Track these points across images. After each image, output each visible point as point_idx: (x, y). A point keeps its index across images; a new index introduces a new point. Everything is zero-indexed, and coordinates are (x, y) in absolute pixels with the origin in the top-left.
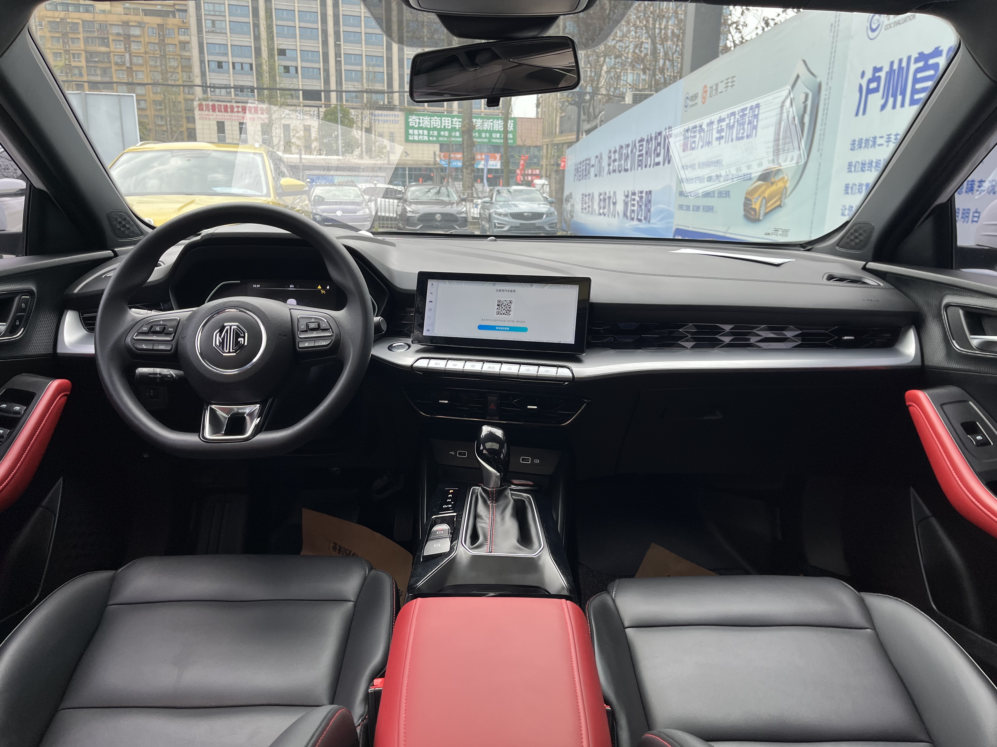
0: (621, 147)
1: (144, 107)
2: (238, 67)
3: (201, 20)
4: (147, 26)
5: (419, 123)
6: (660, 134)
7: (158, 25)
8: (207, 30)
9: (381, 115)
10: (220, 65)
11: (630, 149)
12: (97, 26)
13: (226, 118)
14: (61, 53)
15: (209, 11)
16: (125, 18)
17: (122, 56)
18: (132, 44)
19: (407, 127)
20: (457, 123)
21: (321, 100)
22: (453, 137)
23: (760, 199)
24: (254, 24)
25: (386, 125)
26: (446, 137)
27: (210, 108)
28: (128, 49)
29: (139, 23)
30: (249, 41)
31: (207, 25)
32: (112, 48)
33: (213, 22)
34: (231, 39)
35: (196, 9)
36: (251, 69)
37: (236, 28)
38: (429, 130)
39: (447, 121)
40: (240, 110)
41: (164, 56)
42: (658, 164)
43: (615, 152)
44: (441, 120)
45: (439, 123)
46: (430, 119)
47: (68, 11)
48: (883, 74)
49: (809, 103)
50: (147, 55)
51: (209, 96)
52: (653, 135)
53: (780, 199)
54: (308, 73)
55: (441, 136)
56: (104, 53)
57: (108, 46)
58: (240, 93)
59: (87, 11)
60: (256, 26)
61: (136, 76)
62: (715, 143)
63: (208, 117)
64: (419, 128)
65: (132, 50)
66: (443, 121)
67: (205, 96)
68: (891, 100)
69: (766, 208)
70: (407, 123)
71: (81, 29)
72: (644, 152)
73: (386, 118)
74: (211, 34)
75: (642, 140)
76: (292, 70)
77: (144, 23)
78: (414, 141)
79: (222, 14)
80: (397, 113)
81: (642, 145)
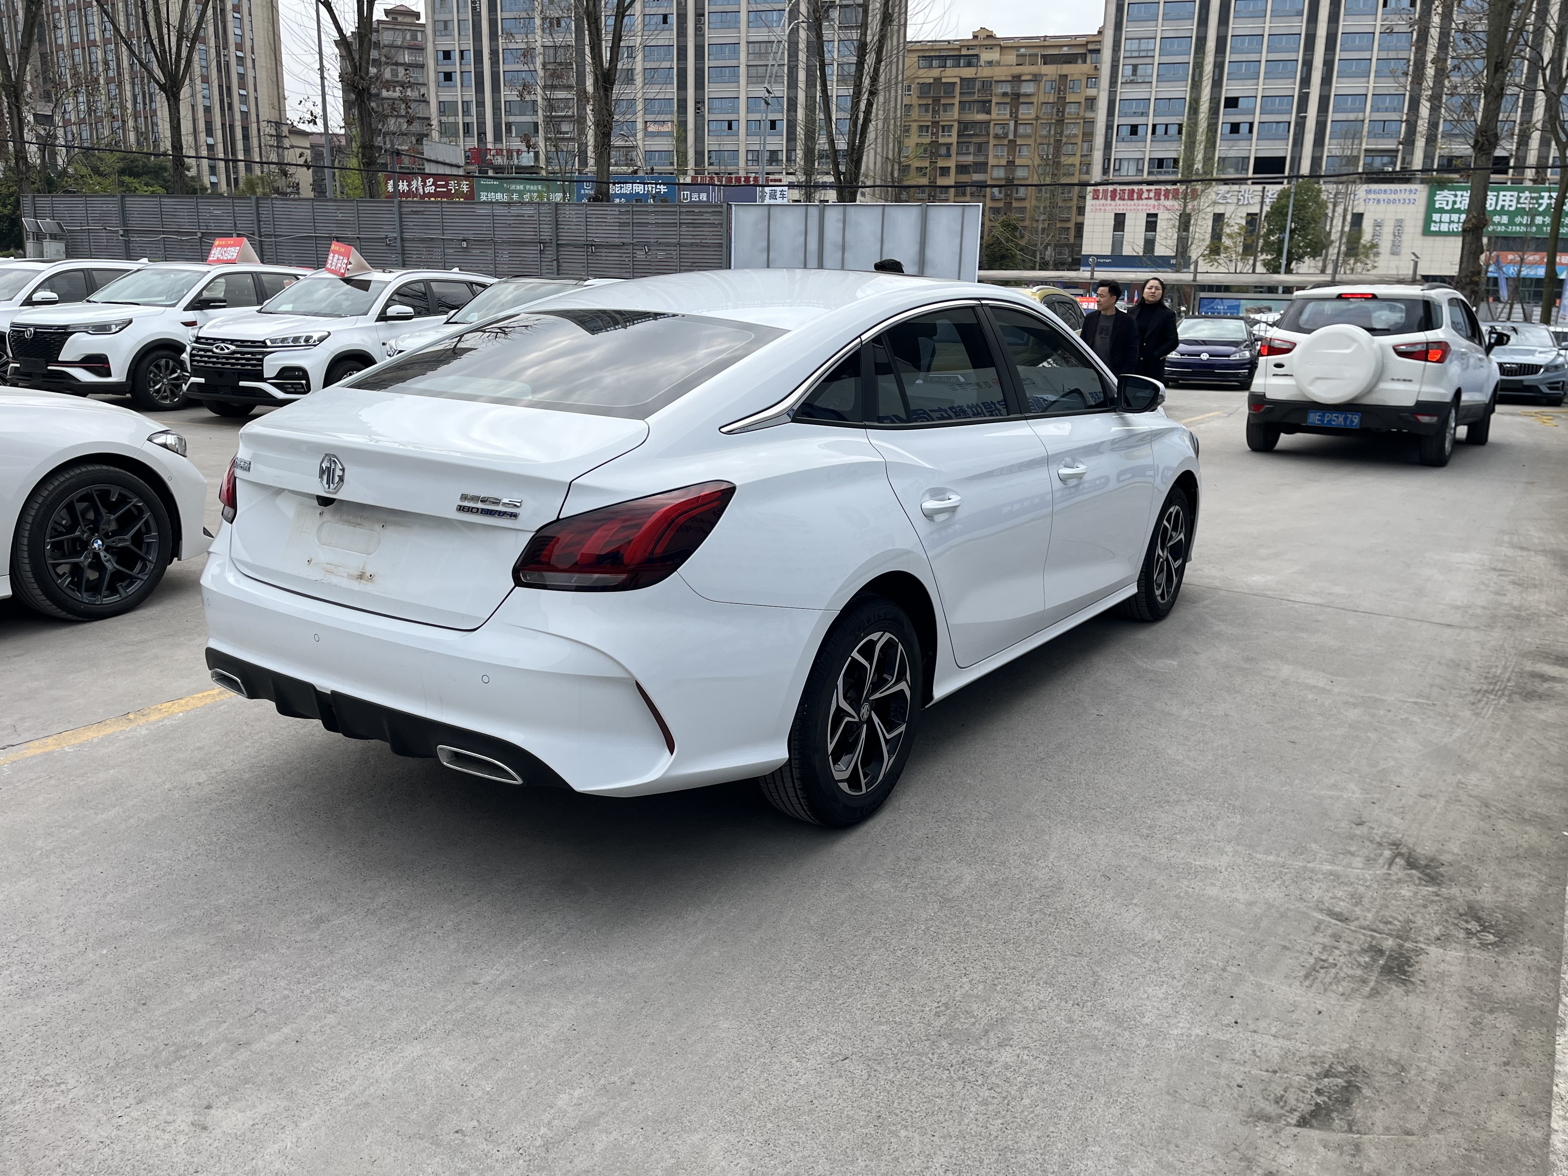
2: (1160, 130)
3: (1118, 66)
4: (1044, 78)
5: (1454, 202)
9: (1385, 191)
10: (1134, 130)
12: (978, 85)
14: (928, 127)
17: (1005, 125)
19: (1431, 208)
21: (1283, 172)
22: (1516, 225)
25: (1391, 207)
26: (1504, 224)
28: (1014, 116)
29: (1035, 75)
31: (1124, 71)
32: (994, 115)
33: (1135, 67)
37: (1167, 72)
40: (1152, 195)
41: (1060, 122)
44: (1497, 197)
47: (945, 67)
54: (1269, 131)
56: (981, 123)
57: (989, 113)
58: (1155, 170)
59: (969, 65)
65: (1020, 116)
66: (1501, 198)
67: (1105, 178)
70: (1431, 201)
73: (1392, 197)
74: (1128, 86)
76: (1244, 128)
78: (1439, 233)
79: (1150, 54)
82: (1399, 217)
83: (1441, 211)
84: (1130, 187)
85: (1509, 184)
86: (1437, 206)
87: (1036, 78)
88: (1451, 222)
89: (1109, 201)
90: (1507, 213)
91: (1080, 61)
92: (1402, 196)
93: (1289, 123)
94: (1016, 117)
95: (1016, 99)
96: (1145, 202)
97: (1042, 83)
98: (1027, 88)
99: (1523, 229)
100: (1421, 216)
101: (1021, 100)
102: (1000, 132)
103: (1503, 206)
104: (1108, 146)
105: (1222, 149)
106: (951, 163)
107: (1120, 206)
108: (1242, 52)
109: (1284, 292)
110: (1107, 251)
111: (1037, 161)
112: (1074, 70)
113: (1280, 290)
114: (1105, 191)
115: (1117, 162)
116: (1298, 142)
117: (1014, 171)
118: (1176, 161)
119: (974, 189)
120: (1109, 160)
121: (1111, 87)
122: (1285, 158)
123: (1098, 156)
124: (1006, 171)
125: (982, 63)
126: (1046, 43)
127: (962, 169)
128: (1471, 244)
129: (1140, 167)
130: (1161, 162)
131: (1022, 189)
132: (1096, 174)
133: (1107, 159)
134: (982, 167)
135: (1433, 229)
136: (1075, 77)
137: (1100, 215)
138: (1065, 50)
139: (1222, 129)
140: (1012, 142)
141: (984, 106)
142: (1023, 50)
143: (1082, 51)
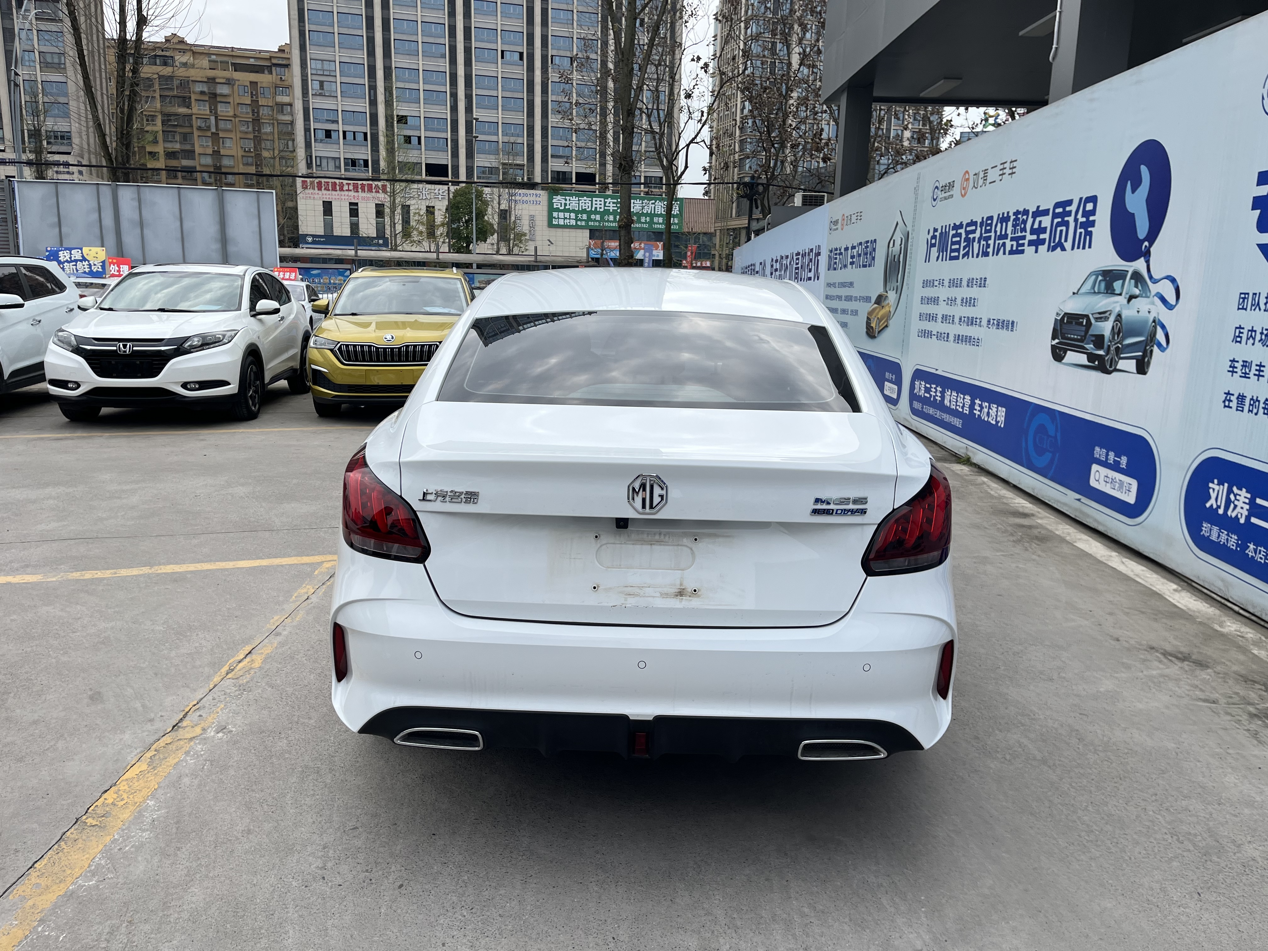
0: (782, 258)
1: (232, 182)
2: (350, 136)
3: (307, 80)
4: (237, 83)
5: (565, 204)
6: (812, 250)
7: (251, 82)
8: (314, 93)
10: (328, 134)
11: (789, 260)
13: (334, 197)
15: (317, 70)
16: (211, 73)
18: (219, 105)
20: (611, 205)
22: (606, 222)
23: (876, 319)
24: (370, 86)
26: (598, 221)
27: (316, 184)
28: (214, 111)
29: (228, 79)
30: (363, 106)
31: (314, 86)
32: (195, 110)
33: (322, 83)
34: (341, 104)
35: (301, 67)
36: (366, 139)
37: (348, 90)
38: (577, 212)
39: (598, 203)
40: (351, 187)
42: (810, 279)
43: (777, 261)
44: (592, 201)
45: (590, 205)
46: (579, 200)
48: (937, 234)
49: (903, 246)
50: (237, 119)
51: (314, 171)
52: (807, 251)
53: (887, 321)
55: (591, 220)
57: (189, 106)
58: (351, 168)
60: (373, 88)
61: (223, 144)
62: (849, 266)
63: (312, 196)
64: (565, 210)
66: (594, 202)
67: (310, 171)
68: (941, 254)
69: (879, 327)
71: (157, 86)
72: (799, 265)
73: (525, 198)
74: (318, 97)
75: (798, 254)
76: (414, 141)
77: (233, 79)
78: (558, 226)
80: (538, 192)
81: (798, 259)
82: (532, 213)
83: (558, 210)
84: (333, 180)
85: (597, 193)
86: (555, 207)
87: (229, 82)
88: (565, 218)
89: (316, 191)
90: (599, 213)
91: (266, 72)
92: (532, 199)
93: (447, 139)
94: (216, 113)
95: (214, 98)
96: (346, 193)
97: (236, 87)
98: (223, 90)
99: (597, 224)
100: (545, 213)
101: (219, 99)
102: (203, 125)
103: (596, 208)
104: (308, 145)
105: (400, 157)
106: (160, 149)
107: (327, 195)
108: (404, 81)
109: (478, 268)
110: (321, 232)
111: (240, 153)
112: (264, 79)
113: (475, 266)
114: (312, 183)
115: (318, 159)
116: (455, 154)
117: (220, 160)
118: (366, 162)
119: (184, 174)
120: (311, 157)
121: (303, 97)
122: (447, 165)
123: (301, 153)
124: (213, 159)
125: (177, 63)
126: (234, 54)
127: (171, 155)
128: (625, 236)
129: (337, 164)
130: (354, 163)
131: (230, 177)
132: (302, 168)
133: (309, 157)
134: (190, 154)
135: (554, 223)
136: (264, 85)
137: (310, 202)
138: (252, 61)
139: (398, 141)
140: (215, 135)
141: (184, 101)
142: (213, 57)
143: (267, 63)
